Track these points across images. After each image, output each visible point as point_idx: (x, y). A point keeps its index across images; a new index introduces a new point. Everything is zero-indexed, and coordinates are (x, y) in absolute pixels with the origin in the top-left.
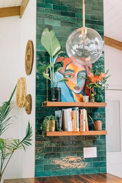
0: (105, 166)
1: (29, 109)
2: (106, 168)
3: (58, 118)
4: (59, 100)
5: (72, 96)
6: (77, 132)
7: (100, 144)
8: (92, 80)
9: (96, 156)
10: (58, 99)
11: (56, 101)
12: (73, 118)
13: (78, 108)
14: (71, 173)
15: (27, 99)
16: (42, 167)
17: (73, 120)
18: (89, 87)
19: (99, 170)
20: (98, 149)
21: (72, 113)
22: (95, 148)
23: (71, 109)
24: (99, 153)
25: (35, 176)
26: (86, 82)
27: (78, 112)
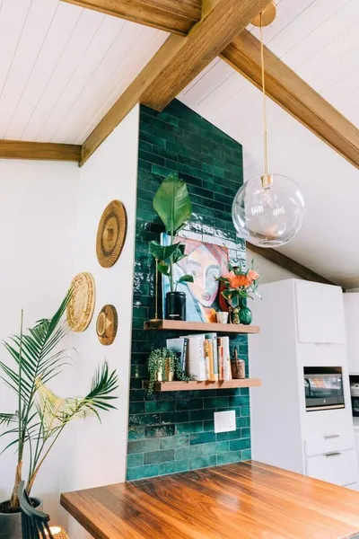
0: (249, 447)
1: (110, 333)
2: (250, 451)
3: (178, 354)
4: (182, 317)
5: (199, 311)
6: (213, 382)
7: (241, 405)
8: (233, 284)
9: (234, 429)
10: (181, 315)
11: (176, 319)
12: (206, 355)
13: (215, 334)
14: (193, 465)
15: (106, 314)
16: (141, 458)
17: (208, 358)
18: (227, 296)
19: (240, 456)
20: (237, 414)
21: (205, 344)
22: (233, 412)
23: (203, 336)
24: (239, 422)
25: (127, 478)
26: (219, 287)
27: (215, 342)
